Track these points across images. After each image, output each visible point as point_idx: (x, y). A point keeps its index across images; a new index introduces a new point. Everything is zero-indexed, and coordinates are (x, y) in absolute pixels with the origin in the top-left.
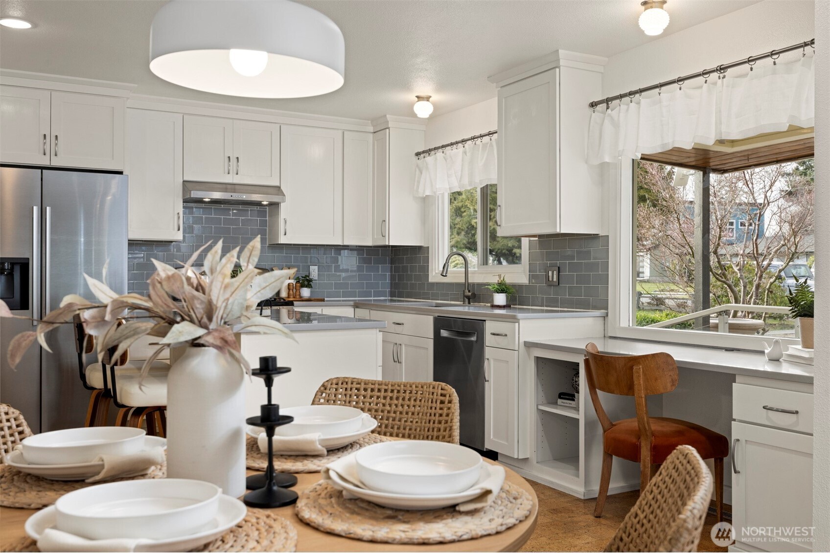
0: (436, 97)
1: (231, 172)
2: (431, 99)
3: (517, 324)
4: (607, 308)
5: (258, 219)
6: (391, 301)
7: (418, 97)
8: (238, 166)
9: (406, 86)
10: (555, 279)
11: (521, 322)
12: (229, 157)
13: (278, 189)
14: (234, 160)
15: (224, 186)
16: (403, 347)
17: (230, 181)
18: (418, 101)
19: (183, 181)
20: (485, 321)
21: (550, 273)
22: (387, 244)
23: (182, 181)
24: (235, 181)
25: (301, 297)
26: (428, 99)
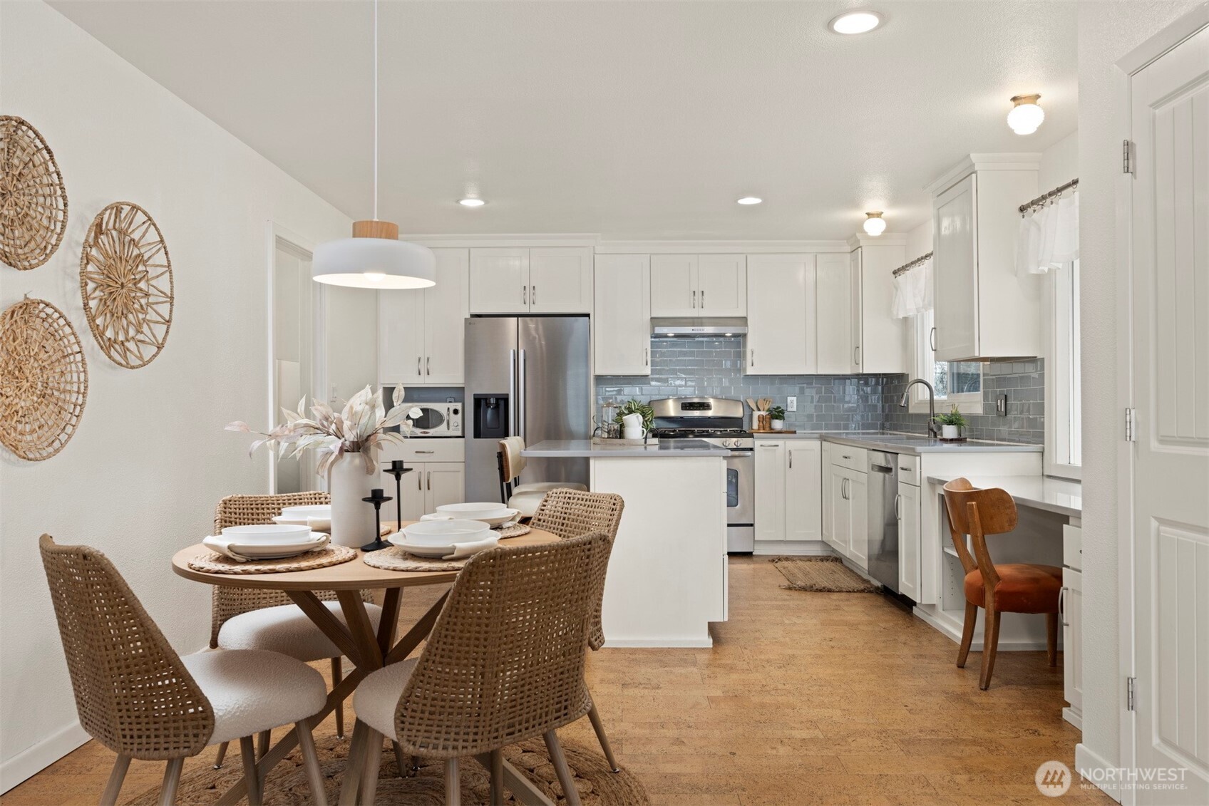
0: (889, 213)
1: (696, 306)
2: (883, 215)
3: (918, 458)
4: (1044, 444)
5: (732, 350)
6: (883, 434)
7: (868, 214)
8: (703, 299)
9: (854, 203)
10: (1003, 410)
11: (923, 455)
12: (694, 292)
13: (744, 320)
14: (698, 294)
15: (691, 320)
16: (850, 481)
17: (696, 315)
18: (869, 218)
19: (651, 318)
20: (897, 454)
21: (999, 401)
22: (861, 372)
23: (649, 318)
24: (701, 315)
25: (771, 429)
26: (879, 215)
